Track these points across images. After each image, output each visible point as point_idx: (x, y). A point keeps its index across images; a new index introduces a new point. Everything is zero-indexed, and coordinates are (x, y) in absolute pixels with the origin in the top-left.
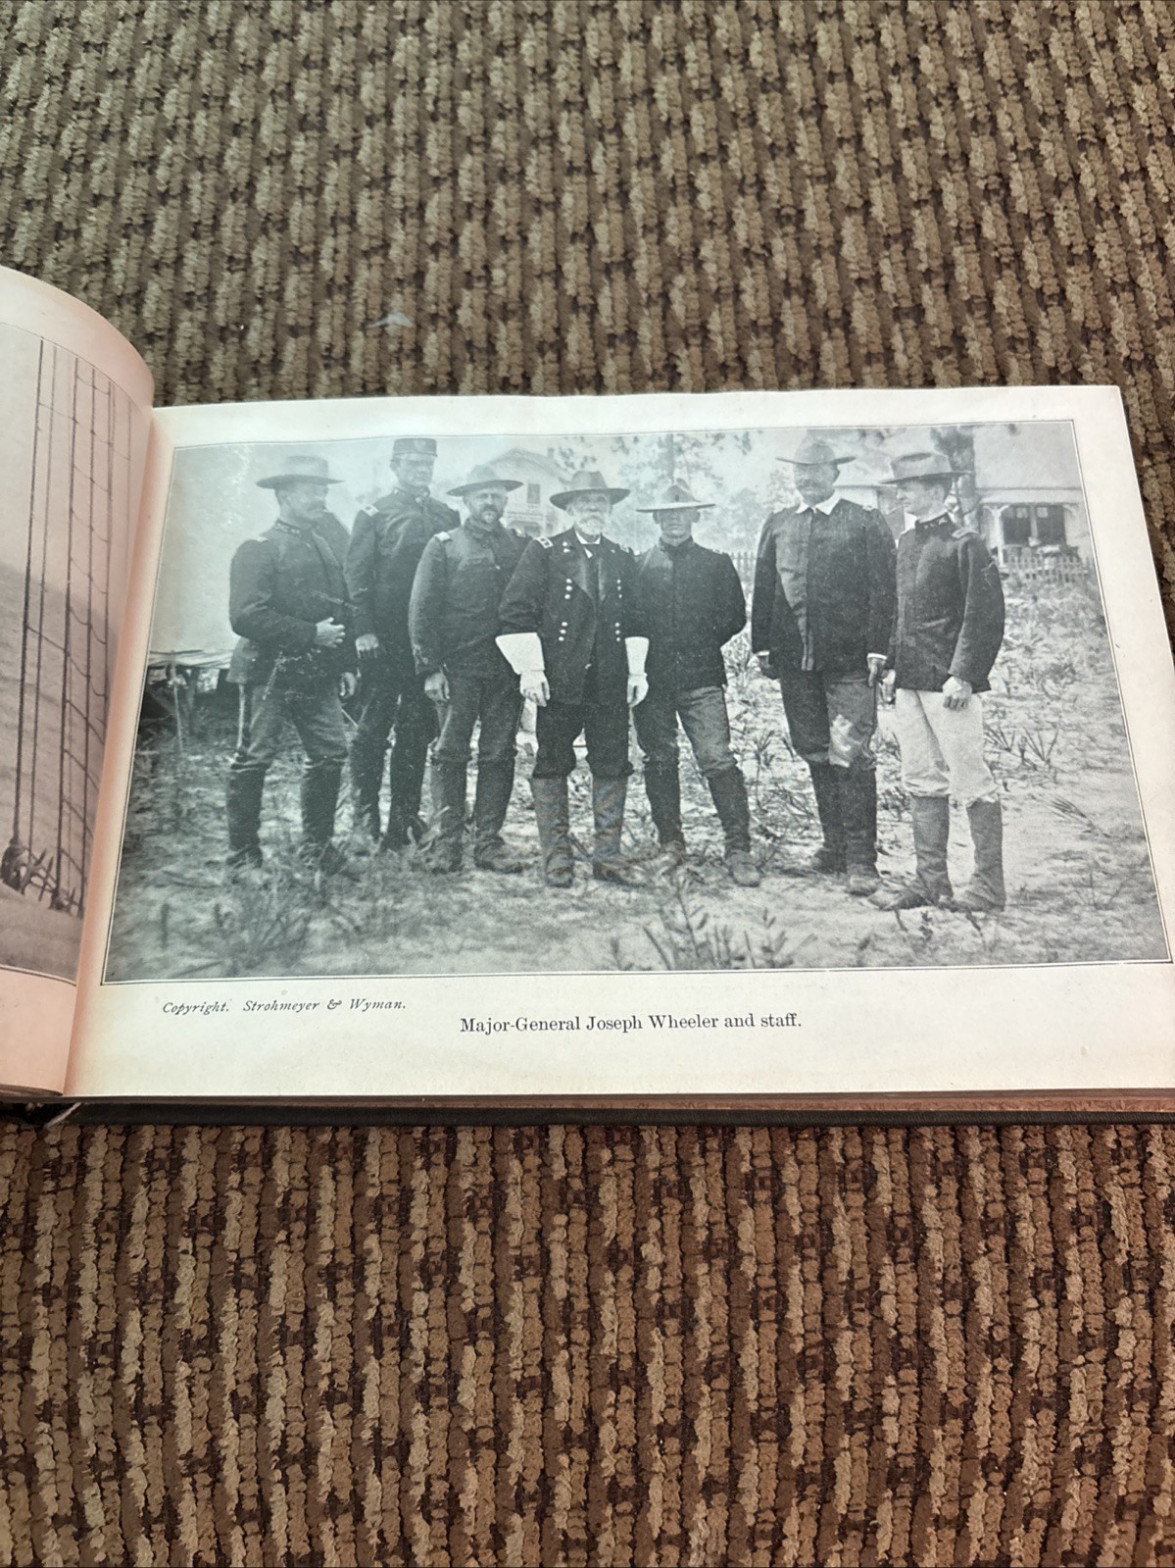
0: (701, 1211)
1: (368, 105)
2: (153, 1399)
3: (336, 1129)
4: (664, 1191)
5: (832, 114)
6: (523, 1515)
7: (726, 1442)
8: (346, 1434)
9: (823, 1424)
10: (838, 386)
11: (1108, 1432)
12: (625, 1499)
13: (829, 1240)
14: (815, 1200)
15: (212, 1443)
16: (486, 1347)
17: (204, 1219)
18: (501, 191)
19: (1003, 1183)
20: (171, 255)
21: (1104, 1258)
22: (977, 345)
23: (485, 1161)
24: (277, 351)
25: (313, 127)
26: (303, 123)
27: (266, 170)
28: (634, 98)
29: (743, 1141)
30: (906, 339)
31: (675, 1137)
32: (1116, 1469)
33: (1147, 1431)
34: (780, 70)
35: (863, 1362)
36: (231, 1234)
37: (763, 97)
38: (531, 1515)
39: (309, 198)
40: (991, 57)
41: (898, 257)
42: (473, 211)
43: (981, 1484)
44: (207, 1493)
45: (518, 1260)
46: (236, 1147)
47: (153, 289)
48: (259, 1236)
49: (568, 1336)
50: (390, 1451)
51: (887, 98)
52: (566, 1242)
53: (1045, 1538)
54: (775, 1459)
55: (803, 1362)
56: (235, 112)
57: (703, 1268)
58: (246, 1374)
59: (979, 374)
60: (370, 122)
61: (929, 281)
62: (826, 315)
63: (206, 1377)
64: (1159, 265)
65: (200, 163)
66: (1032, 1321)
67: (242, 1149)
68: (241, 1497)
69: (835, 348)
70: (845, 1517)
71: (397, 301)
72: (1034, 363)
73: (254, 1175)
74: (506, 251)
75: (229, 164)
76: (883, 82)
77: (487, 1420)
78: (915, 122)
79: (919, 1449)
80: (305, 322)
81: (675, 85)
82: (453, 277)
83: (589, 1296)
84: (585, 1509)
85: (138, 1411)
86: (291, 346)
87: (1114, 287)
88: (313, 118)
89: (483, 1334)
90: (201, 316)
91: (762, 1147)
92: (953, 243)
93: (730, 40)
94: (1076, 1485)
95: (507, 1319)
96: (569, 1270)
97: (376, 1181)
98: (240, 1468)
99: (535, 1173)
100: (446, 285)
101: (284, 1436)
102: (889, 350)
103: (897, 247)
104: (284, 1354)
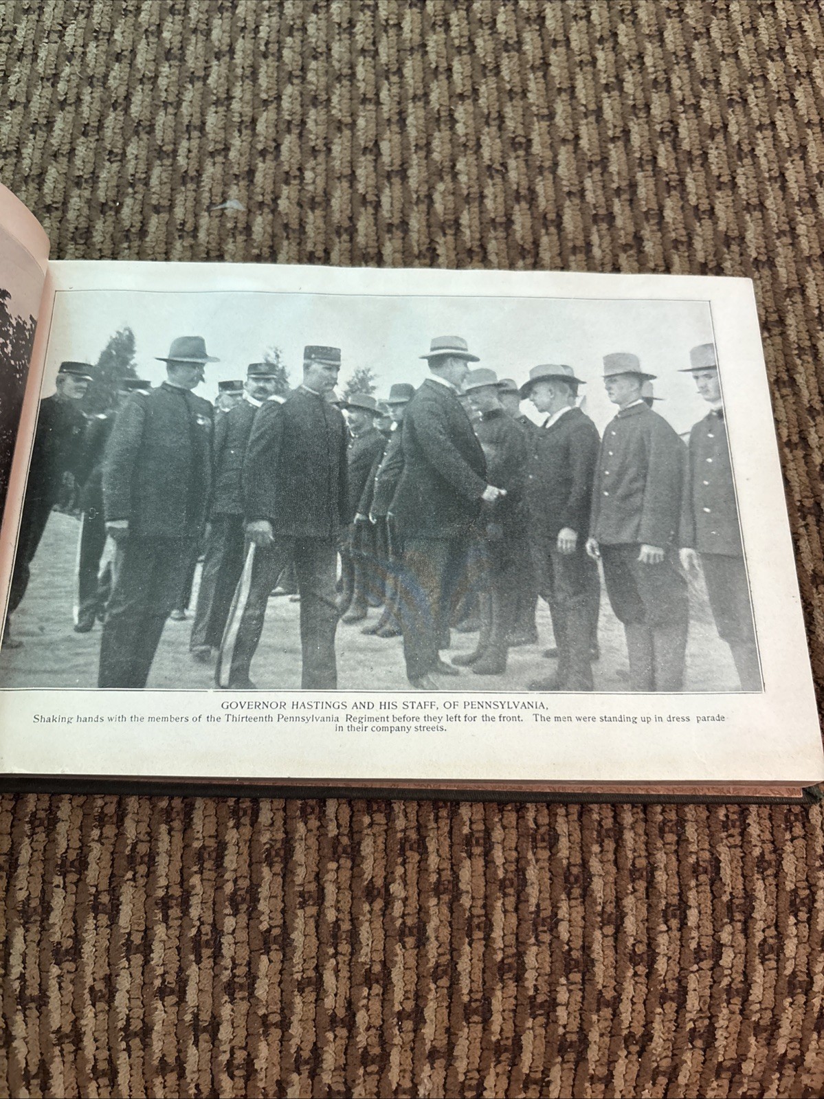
0: (433, 861)
1: (217, 43)
2: (33, 991)
3: (171, 798)
4: (407, 846)
5: (554, 70)
6: (300, 1074)
7: (446, 1023)
8: (173, 1017)
9: (514, 1011)
10: (551, 269)
11: (712, 1018)
12: (373, 1063)
13: (523, 882)
14: (514, 854)
15: (75, 1023)
16: (277, 956)
17: (72, 862)
18: (312, 113)
19: (647, 844)
20: (66, 148)
21: (714, 897)
22: (651, 244)
23: (279, 823)
24: (144, 223)
25: (175, 58)
26: (168, 55)
27: (139, 87)
28: (412, 49)
29: (465, 811)
30: (601, 237)
31: (416, 808)
32: (717, 1044)
33: (739, 1018)
34: (518, 36)
35: (544, 968)
36: (92, 874)
37: (505, 54)
38: (305, 1074)
39: (171, 110)
40: (668, 35)
41: (597, 177)
42: (292, 126)
43: (623, 1053)
44: (71, 1057)
45: (301, 894)
46: (97, 811)
47: (52, 172)
48: (112, 875)
49: (336, 949)
50: (205, 1030)
51: (594, 61)
52: (336, 881)
53: (666, 1090)
54: (480, 1035)
55: (502, 968)
56: (118, 44)
57: (433, 901)
58: (101, 974)
59: (652, 265)
60: (218, 56)
61: (619, 196)
62: (545, 217)
63: (72, 976)
64: (780, 193)
65: (90, 81)
66: (663, 940)
67: (102, 812)
68: (96, 1060)
69: (551, 241)
70: (528, 1075)
71: (234, 191)
72: (691, 259)
73: (110, 831)
74: (315, 158)
75: (112, 82)
76: (592, 49)
77: (276, 1008)
78: (613, 80)
79: (581, 1029)
80: (165, 203)
81: (442, 42)
82: (275, 175)
83: (351, 920)
84: (344, 1070)
85: (21, 999)
86: (154, 221)
87: (748, 208)
88: (175, 51)
89: (274, 947)
90: (87, 194)
91: (478, 817)
92: (638, 169)
93: (482, 12)
94: (689, 1054)
95: (292, 936)
96: (338, 901)
97: (200, 835)
98: (96, 1040)
99: (315, 832)
100: (270, 181)
101: (128, 1018)
102: (589, 245)
103: (597, 170)
104: (129, 960)
